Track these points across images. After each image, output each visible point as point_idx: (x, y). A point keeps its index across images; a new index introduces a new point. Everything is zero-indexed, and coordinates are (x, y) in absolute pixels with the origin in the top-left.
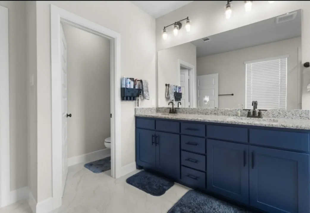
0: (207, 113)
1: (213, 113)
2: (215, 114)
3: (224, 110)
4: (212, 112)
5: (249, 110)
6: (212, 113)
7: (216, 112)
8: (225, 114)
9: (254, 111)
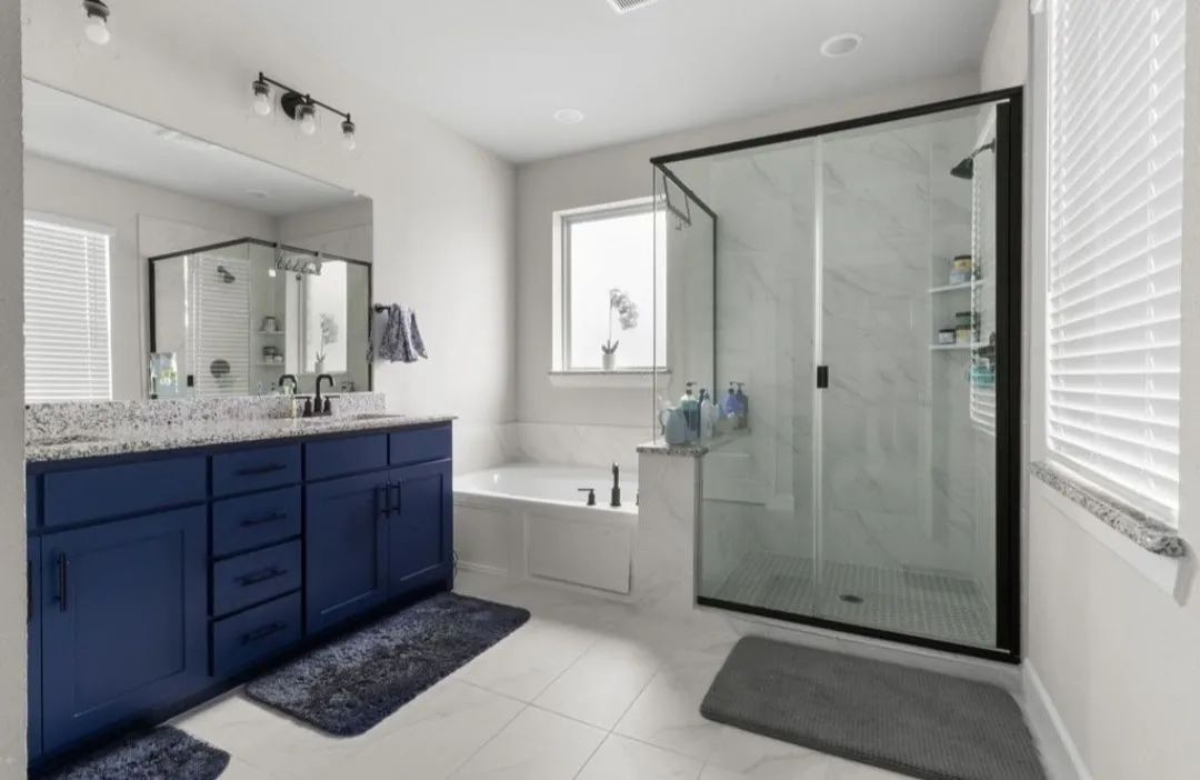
0: (175, 416)
1: (198, 414)
2: (206, 417)
3: (235, 402)
4: (194, 411)
5: (308, 398)
6: (194, 416)
7: (208, 411)
8: (237, 416)
9: (318, 400)
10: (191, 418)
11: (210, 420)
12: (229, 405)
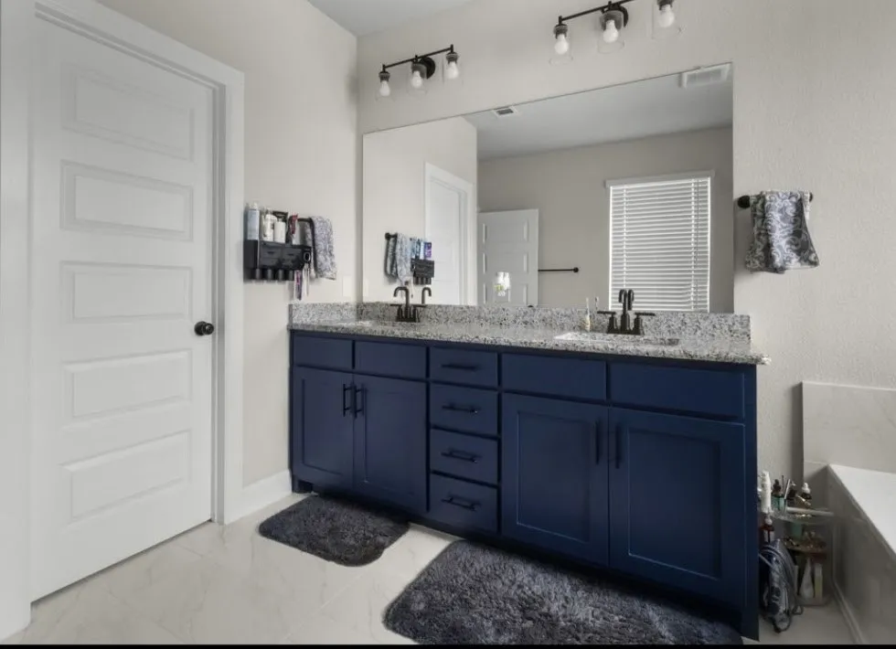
0: (505, 320)
1: (520, 320)
2: (526, 323)
3: (549, 313)
4: (517, 317)
5: (613, 314)
6: (517, 321)
7: (527, 318)
8: (551, 325)
9: (624, 316)
10: (515, 322)
11: (529, 325)
12: (544, 314)
